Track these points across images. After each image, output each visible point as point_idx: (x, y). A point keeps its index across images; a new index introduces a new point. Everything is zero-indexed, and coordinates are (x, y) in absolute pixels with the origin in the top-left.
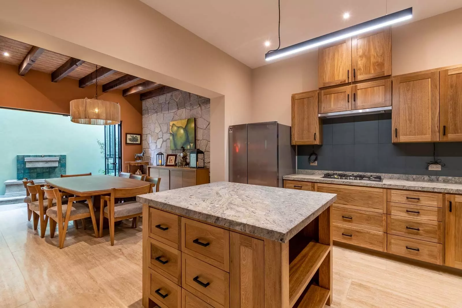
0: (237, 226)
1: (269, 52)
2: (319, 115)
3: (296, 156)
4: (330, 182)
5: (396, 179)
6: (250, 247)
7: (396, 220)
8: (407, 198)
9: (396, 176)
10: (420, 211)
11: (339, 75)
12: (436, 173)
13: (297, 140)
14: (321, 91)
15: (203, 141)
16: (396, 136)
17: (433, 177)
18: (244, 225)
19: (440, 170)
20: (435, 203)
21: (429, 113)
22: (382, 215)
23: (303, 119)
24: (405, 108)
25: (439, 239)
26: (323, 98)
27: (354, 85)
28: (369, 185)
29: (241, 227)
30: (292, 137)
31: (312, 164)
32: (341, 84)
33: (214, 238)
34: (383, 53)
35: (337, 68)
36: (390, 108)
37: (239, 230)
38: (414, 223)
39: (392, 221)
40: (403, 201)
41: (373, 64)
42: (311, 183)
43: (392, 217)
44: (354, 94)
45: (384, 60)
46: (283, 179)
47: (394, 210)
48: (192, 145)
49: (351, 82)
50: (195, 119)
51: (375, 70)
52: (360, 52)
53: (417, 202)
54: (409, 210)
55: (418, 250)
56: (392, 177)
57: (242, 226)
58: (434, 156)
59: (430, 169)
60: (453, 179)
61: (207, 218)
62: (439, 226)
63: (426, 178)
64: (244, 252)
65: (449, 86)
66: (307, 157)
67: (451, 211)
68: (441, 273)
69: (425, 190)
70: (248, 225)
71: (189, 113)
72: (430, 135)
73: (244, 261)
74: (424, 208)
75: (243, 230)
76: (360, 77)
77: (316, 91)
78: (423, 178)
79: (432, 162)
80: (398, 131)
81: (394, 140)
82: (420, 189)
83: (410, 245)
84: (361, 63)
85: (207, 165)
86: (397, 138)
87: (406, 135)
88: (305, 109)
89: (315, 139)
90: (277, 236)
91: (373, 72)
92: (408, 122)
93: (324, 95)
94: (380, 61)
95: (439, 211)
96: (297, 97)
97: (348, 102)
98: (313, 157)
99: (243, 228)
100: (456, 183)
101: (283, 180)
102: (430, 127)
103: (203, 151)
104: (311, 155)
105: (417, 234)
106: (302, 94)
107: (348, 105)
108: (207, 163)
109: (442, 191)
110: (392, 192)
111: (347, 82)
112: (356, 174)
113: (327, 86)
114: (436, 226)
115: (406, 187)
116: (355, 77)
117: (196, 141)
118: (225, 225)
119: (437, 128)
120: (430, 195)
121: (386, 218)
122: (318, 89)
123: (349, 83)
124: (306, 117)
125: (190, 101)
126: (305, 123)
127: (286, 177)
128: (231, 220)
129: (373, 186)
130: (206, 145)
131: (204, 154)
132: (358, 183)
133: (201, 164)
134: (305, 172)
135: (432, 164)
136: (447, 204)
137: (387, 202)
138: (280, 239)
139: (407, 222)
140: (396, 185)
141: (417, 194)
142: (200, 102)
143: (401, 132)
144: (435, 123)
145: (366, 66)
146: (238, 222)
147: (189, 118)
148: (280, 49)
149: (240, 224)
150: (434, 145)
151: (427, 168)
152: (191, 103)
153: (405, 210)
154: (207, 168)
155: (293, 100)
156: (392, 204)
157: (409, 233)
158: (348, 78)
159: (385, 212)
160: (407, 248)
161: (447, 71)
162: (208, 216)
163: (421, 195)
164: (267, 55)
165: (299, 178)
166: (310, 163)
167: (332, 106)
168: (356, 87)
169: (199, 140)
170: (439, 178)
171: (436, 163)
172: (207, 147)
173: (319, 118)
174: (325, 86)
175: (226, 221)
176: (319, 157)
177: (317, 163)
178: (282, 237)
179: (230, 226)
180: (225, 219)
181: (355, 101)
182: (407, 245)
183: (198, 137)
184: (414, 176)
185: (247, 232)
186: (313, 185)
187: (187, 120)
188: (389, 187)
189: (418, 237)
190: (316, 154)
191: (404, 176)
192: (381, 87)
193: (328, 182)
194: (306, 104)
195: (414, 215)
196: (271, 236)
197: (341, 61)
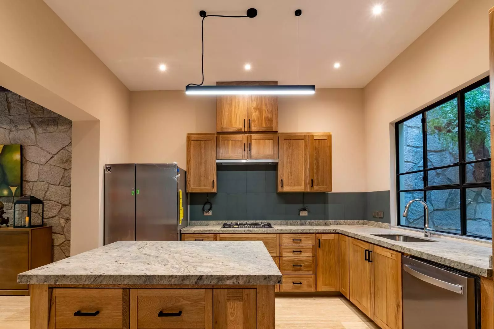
0: (227, 280)
1: (190, 85)
2: (218, 161)
3: (188, 205)
4: (232, 232)
5: (278, 225)
6: (241, 299)
7: (286, 261)
8: (293, 240)
9: (279, 222)
10: (301, 250)
11: (236, 122)
12: (304, 218)
13: (193, 187)
14: (218, 135)
15: (37, 183)
16: (282, 187)
17: (303, 221)
18: (237, 277)
19: (307, 215)
20: (310, 242)
21: (303, 168)
22: (276, 258)
23: (200, 163)
24: (288, 162)
25: (313, 271)
26: (221, 143)
27: (249, 135)
28: (266, 231)
29: (233, 280)
30: (187, 183)
31: (206, 214)
32: (238, 131)
33: (189, 303)
34: (272, 111)
35: (234, 115)
36: (277, 161)
37: (231, 284)
38: (298, 260)
39: (284, 262)
40: (289, 243)
41: (265, 118)
42: (213, 234)
43: (283, 259)
44: (250, 144)
45: (273, 116)
46: (182, 232)
47: (285, 252)
48: (14, 189)
49: (247, 131)
50: (21, 146)
51: (266, 124)
52: (254, 105)
53: (300, 243)
54: (294, 250)
55: (301, 283)
56: (276, 223)
57: (234, 278)
58: (304, 204)
59: (301, 215)
60: (315, 222)
61: (183, 280)
62: (313, 260)
63: (299, 222)
64: (232, 307)
65: (314, 149)
66: (200, 207)
67: (319, 247)
68: (314, 298)
69: (305, 232)
70: (242, 276)
71: (7, 136)
72: (304, 186)
73: (232, 317)
74: (304, 247)
75: (235, 283)
76: (254, 129)
77: (214, 134)
78: (297, 222)
79: (302, 209)
80: (283, 181)
81: (280, 190)
82: (301, 232)
83: (296, 280)
84: (255, 115)
85: (46, 222)
86: (283, 188)
87: (288, 185)
88: (202, 152)
89: (213, 187)
90: (274, 279)
91: (264, 126)
92: (290, 175)
93: (222, 140)
94: (270, 116)
95: (312, 249)
96: (193, 137)
97: (245, 150)
98: (207, 206)
99: (235, 280)
100: (316, 225)
101: (181, 234)
102: (304, 180)
103: (42, 200)
104: (205, 204)
105: (300, 270)
106: (199, 135)
107: (244, 153)
108: (47, 218)
109: (314, 232)
110: (283, 236)
111: (243, 131)
112: (249, 222)
113: (225, 131)
114: (311, 260)
115: (293, 231)
116: (250, 127)
117: (24, 182)
118: (211, 282)
119: (307, 181)
120: (307, 235)
121: (278, 260)
122: (216, 133)
123: (244, 132)
124: (203, 161)
125: (9, 115)
126: (203, 169)
127: (185, 230)
128: (220, 276)
129: (269, 232)
130: (46, 189)
131: (43, 204)
132: (257, 230)
133: (36, 220)
134: (199, 224)
135: (302, 210)
136: (317, 241)
137: (279, 245)
138: (277, 282)
139: (293, 261)
140: (286, 230)
141: (300, 236)
142: (32, 120)
143: (285, 183)
144: (306, 177)
145: (259, 118)
146: (229, 275)
147: (7, 143)
148: (202, 86)
149: (232, 277)
150: (303, 194)
151: (299, 214)
152: (11, 120)
153: (292, 250)
154: (48, 226)
155: (189, 140)
156: (283, 247)
157: (295, 270)
158: (244, 127)
159: (278, 255)
160: (294, 283)
161: (313, 136)
162: (185, 278)
163: (302, 237)
164: (188, 87)
165: (200, 230)
166: (204, 213)
167: (230, 152)
168: (251, 136)
169: (30, 182)
170: (306, 222)
171: (304, 209)
172: (48, 192)
173: (217, 163)
174: (223, 131)
175: (212, 277)
176: (214, 206)
177: (211, 212)
178: (279, 280)
179: (218, 282)
180: (211, 276)
181: (250, 150)
182: (293, 281)
183: (27, 177)
184: (291, 221)
185: (241, 283)
186: (215, 237)
187: (3, 145)
188: (281, 232)
189: (300, 272)
190: (211, 204)
191: (285, 222)
192: (270, 141)
193: (230, 232)
194: (204, 147)
195: (298, 254)
196: (268, 281)
197: (238, 109)
